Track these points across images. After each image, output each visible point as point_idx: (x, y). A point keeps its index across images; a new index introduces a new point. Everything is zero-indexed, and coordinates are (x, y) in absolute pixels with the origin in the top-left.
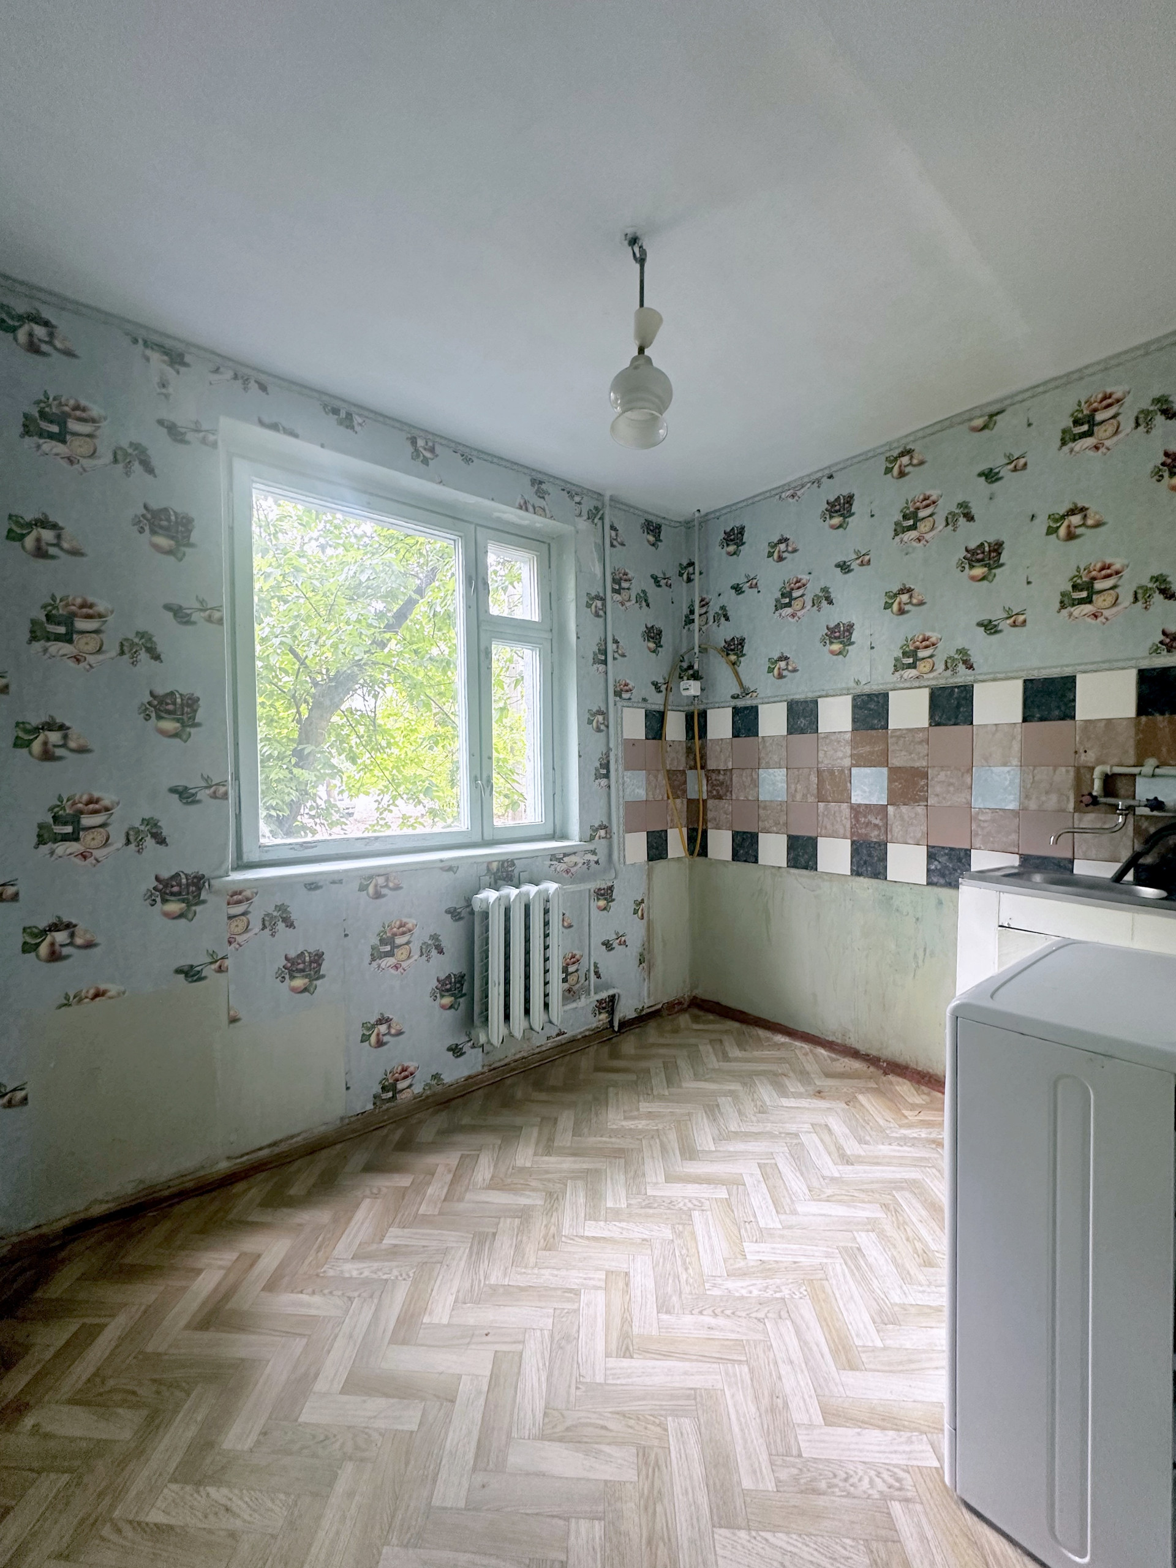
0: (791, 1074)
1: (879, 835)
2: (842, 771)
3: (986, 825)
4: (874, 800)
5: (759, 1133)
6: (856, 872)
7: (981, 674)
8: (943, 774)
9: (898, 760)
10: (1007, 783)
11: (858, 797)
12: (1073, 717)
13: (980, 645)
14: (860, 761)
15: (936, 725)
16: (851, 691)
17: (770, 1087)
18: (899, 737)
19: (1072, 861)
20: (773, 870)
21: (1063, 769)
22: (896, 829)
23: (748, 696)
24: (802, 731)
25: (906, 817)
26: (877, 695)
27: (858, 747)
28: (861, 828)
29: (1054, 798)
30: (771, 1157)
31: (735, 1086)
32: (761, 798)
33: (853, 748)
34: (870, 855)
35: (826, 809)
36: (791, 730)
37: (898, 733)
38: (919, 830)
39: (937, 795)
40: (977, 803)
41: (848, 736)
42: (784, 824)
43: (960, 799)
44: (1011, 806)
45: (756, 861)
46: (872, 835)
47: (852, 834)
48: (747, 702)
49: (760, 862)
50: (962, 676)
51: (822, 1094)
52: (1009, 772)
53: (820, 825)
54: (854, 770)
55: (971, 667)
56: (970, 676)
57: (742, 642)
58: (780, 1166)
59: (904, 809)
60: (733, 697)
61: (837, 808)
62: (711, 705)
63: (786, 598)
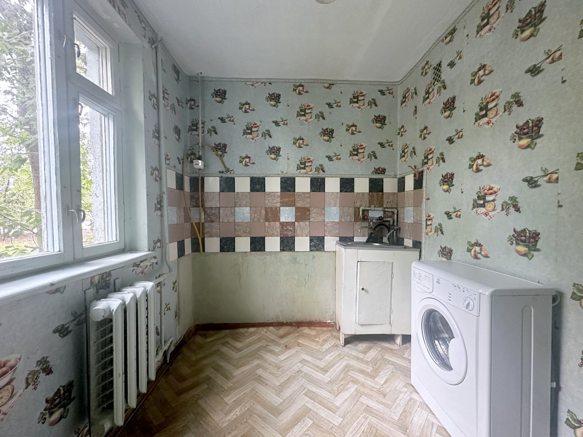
0: (270, 344)
1: (292, 234)
2: (276, 208)
3: (329, 227)
4: (290, 220)
5: (288, 379)
6: (282, 250)
7: (327, 174)
8: (315, 210)
9: (299, 204)
10: (336, 213)
11: (283, 219)
12: (354, 192)
13: (327, 164)
14: (285, 204)
15: (313, 192)
16: (280, 175)
17: (269, 354)
18: (299, 195)
19: (353, 238)
20: (243, 254)
21: (351, 208)
22: (298, 231)
23: (229, 173)
24: (258, 191)
25: (302, 226)
26: (291, 178)
27: (283, 199)
28: (284, 232)
29: (349, 217)
30: (303, 388)
31: (256, 362)
32: (236, 221)
33: (281, 199)
34: (288, 242)
35: (269, 224)
36: (252, 190)
37: (299, 194)
38: (307, 231)
39: (313, 217)
40: (327, 220)
41: (279, 194)
42: (249, 232)
43: (321, 219)
44: (337, 221)
45: (234, 251)
46: (289, 234)
47: (281, 234)
48: (228, 175)
49: (236, 250)
50: (321, 175)
51: (288, 346)
52: (336, 209)
53: (266, 231)
54: (281, 208)
55: (324, 171)
56: (324, 174)
57: (225, 146)
58: (310, 389)
59: (301, 223)
60: (220, 172)
61: (274, 224)
62: (207, 175)
63: (249, 130)
